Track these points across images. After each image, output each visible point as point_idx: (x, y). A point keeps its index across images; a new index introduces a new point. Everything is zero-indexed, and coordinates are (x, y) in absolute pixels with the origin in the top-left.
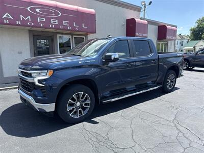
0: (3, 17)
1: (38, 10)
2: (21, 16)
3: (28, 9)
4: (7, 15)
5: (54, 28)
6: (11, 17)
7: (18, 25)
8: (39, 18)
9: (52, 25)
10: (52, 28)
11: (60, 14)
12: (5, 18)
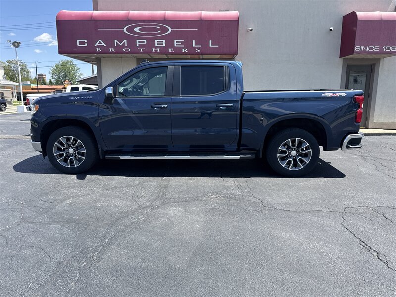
0: (96, 45)
1: (137, 30)
2: (116, 41)
3: (125, 30)
4: (100, 42)
5: (159, 54)
6: (103, 44)
7: (112, 53)
8: (137, 41)
9: (156, 48)
10: (156, 53)
11: (170, 30)
12: (98, 46)
